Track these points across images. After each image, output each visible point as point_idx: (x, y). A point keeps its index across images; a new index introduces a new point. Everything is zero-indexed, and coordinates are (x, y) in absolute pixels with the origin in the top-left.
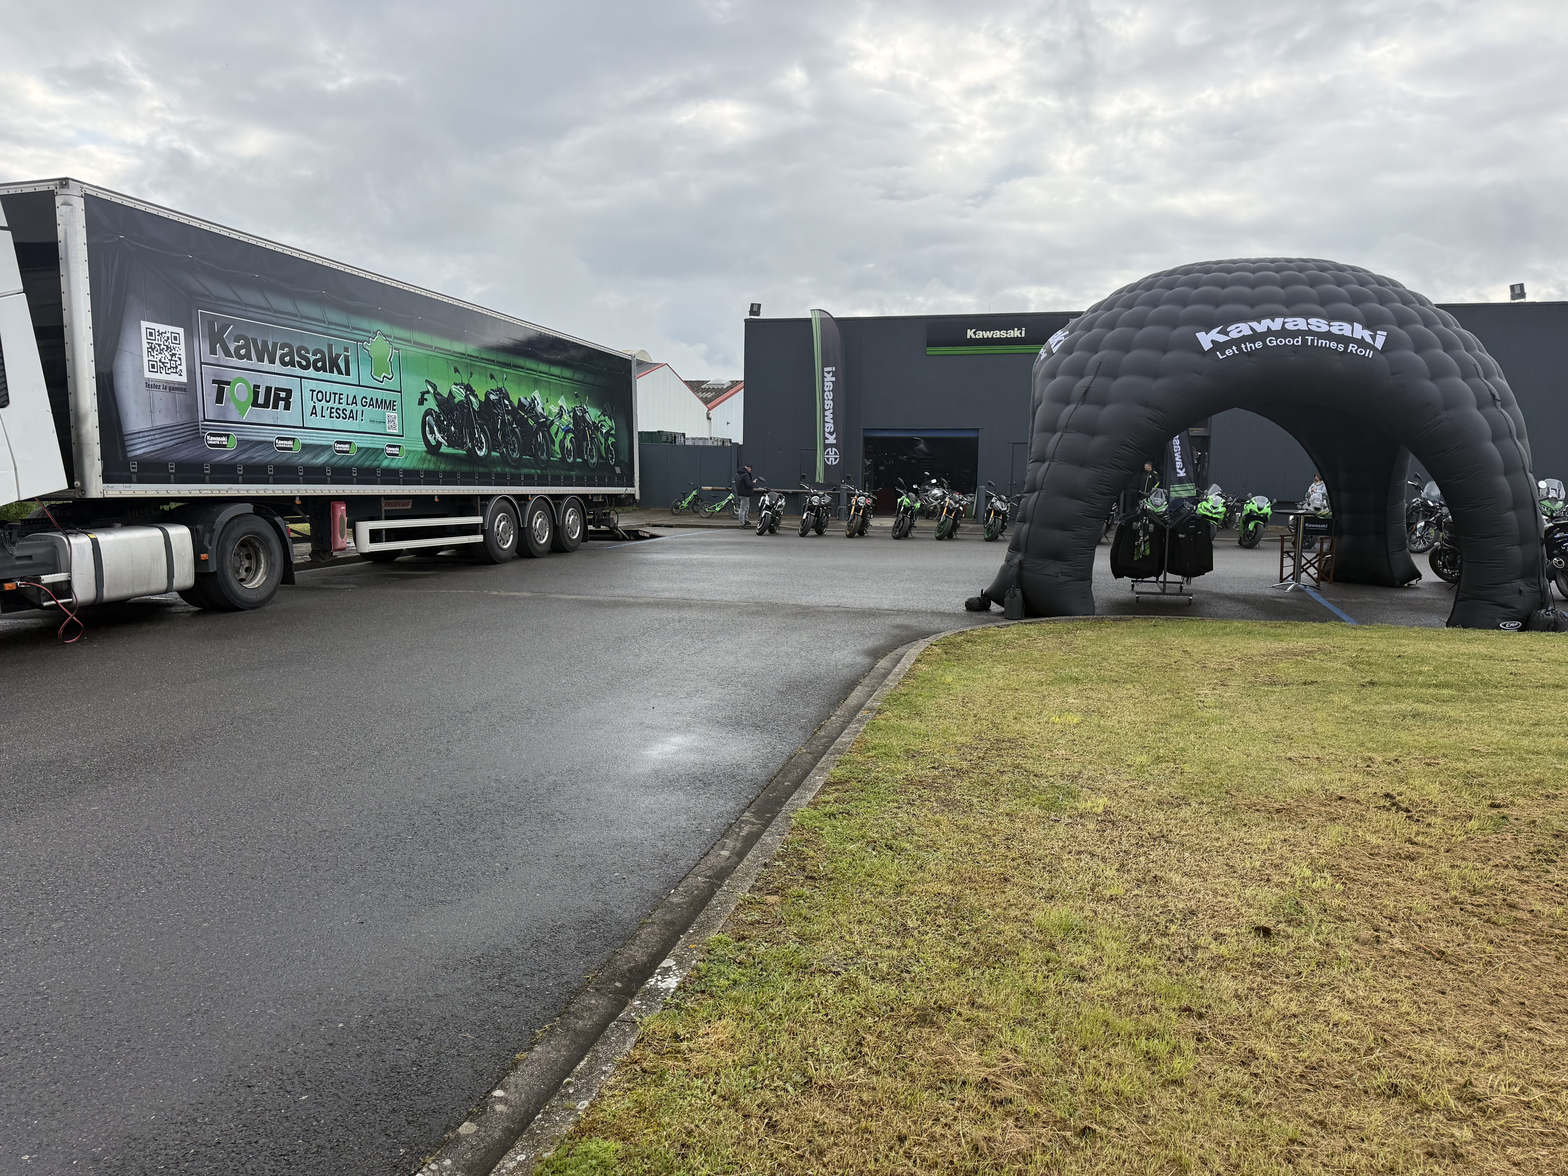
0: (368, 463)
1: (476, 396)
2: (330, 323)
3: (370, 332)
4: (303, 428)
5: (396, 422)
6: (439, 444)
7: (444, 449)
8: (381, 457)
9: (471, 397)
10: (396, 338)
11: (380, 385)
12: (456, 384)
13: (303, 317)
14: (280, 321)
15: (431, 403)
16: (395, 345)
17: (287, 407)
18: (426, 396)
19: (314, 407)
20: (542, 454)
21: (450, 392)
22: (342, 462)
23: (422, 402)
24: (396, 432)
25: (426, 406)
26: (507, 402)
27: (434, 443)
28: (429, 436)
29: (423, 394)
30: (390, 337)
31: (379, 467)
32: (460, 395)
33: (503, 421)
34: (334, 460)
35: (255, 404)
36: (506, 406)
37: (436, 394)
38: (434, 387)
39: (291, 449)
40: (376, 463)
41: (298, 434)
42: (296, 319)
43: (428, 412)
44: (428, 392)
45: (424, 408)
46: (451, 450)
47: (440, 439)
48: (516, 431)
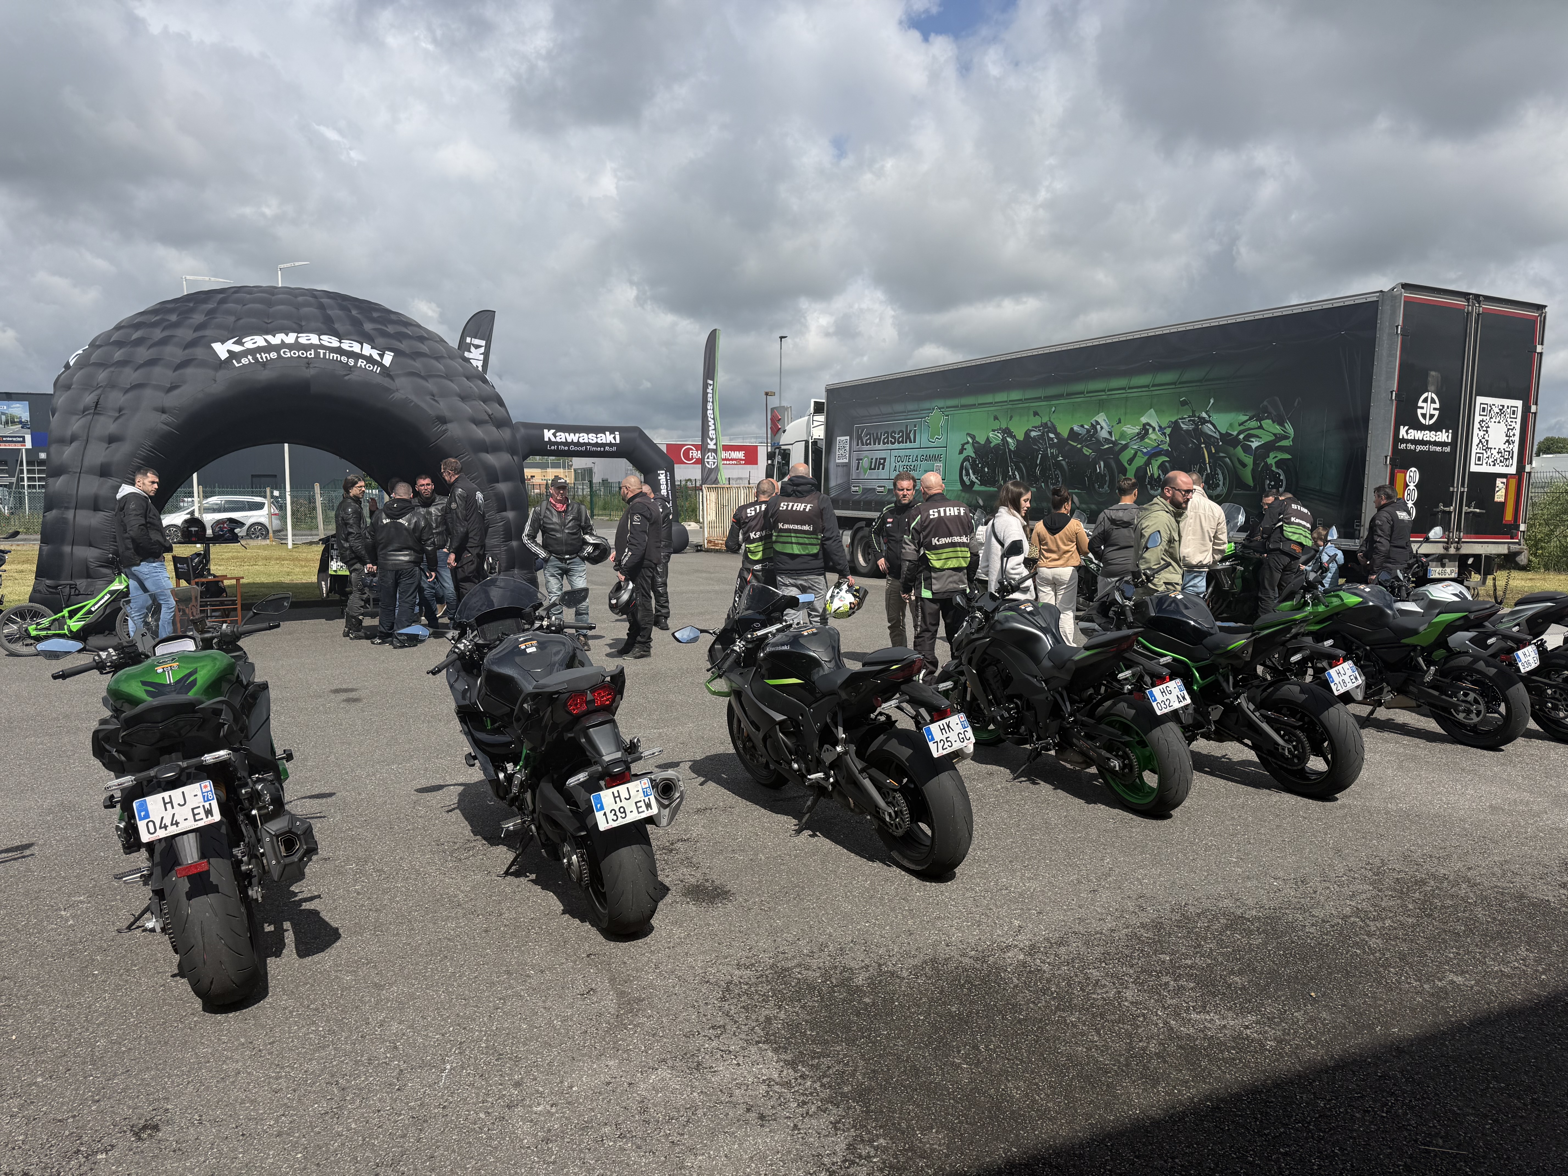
1: (1013, 437)
3: (930, 409)
6: (973, 483)
7: (977, 488)
9: (1009, 439)
11: (933, 445)
12: (994, 431)
15: (970, 451)
16: (947, 413)
18: (966, 446)
20: (1101, 487)
21: (988, 439)
23: (961, 452)
25: (965, 454)
26: (1052, 435)
27: (968, 483)
28: (965, 478)
29: (963, 445)
32: (996, 438)
33: (1045, 455)
36: (1052, 439)
37: (975, 442)
38: (973, 437)
39: (883, 492)
43: (966, 459)
44: (968, 443)
45: (963, 456)
46: (983, 488)
47: (974, 480)
48: (1062, 465)
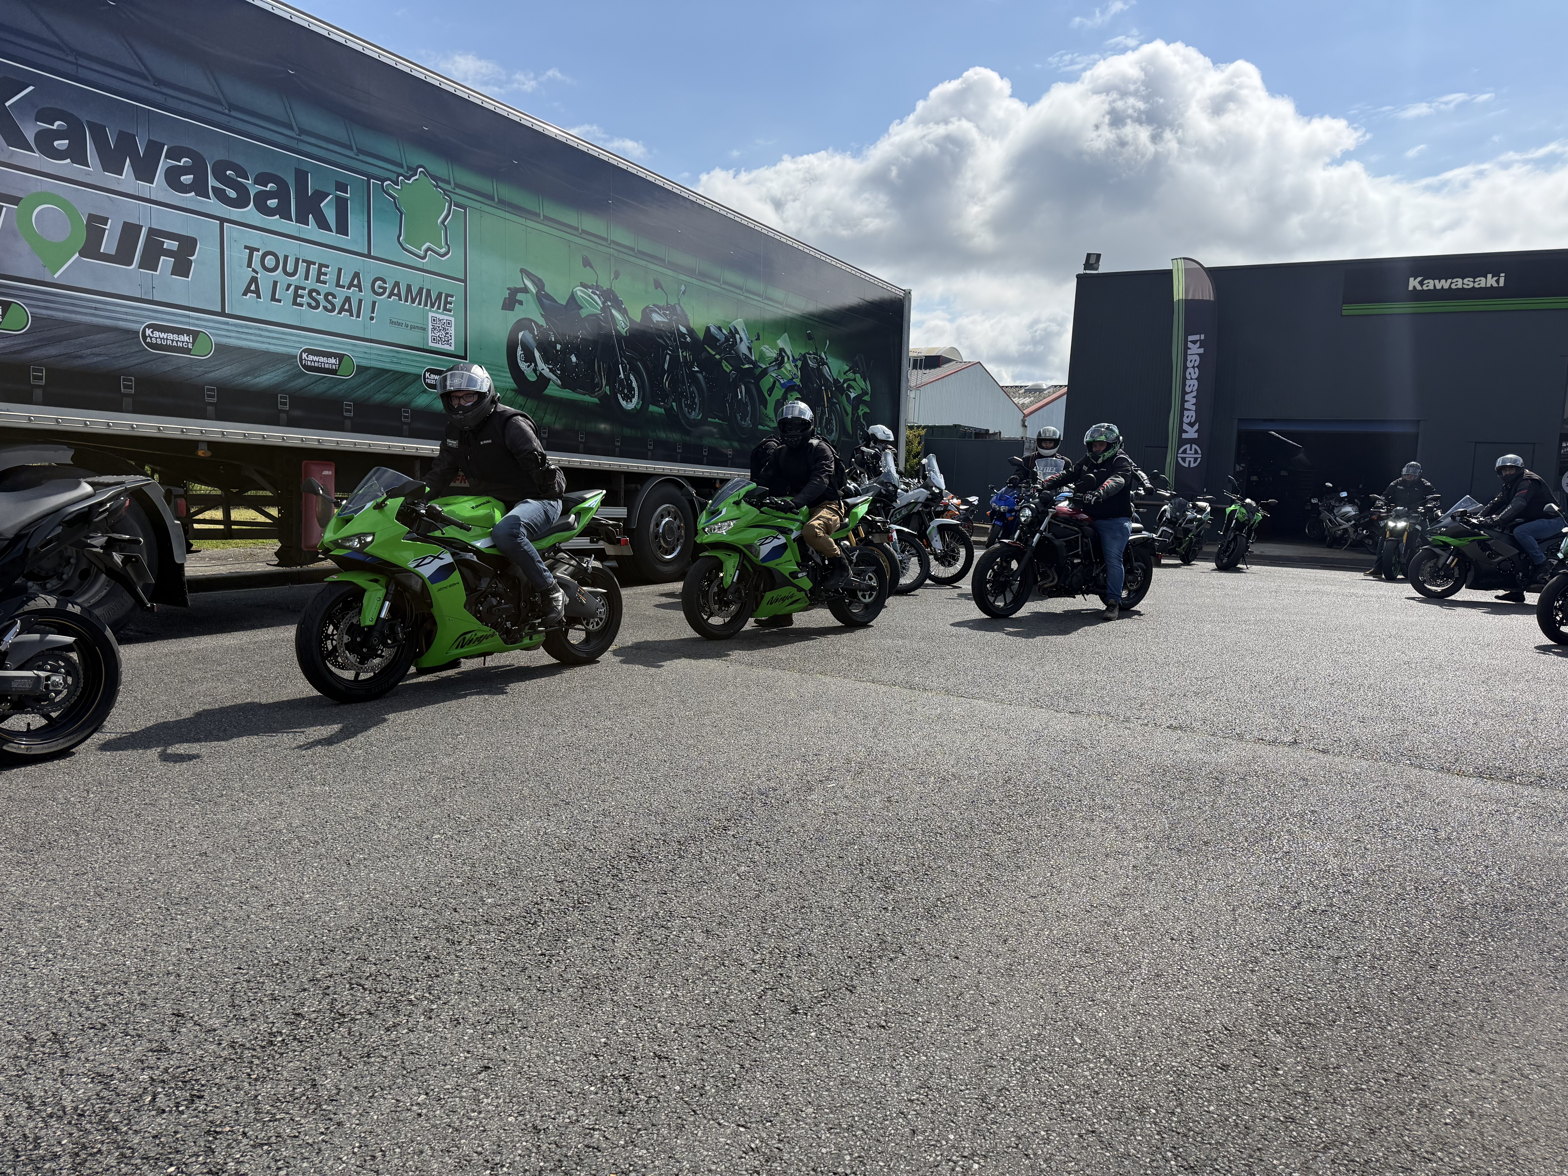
0: (380, 397)
1: (624, 312)
2: (302, 131)
3: (401, 166)
4: (223, 314)
5: (452, 331)
6: (543, 381)
7: (554, 390)
8: (412, 389)
9: (615, 312)
10: (457, 186)
11: (419, 263)
12: (584, 285)
13: (232, 107)
14: (171, 103)
15: (531, 310)
16: (455, 198)
17: (182, 268)
18: (520, 296)
19: (254, 280)
20: (744, 418)
21: (572, 297)
22: (319, 388)
23: (510, 303)
24: (451, 348)
25: (520, 313)
26: (683, 329)
27: (532, 378)
28: (523, 366)
29: (515, 291)
30: (448, 182)
31: (406, 405)
32: (591, 305)
33: (674, 359)
34: (300, 382)
35: (91, 249)
36: (682, 335)
37: (543, 297)
38: (539, 283)
39: (188, 351)
40: (400, 399)
41: (207, 325)
42: (219, 108)
43: (524, 325)
44: (525, 290)
45: (512, 317)
46: (567, 394)
47: (546, 372)
48: (697, 378)
